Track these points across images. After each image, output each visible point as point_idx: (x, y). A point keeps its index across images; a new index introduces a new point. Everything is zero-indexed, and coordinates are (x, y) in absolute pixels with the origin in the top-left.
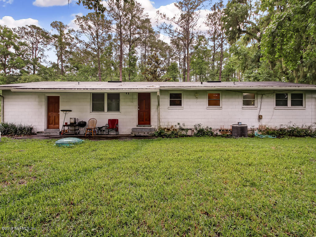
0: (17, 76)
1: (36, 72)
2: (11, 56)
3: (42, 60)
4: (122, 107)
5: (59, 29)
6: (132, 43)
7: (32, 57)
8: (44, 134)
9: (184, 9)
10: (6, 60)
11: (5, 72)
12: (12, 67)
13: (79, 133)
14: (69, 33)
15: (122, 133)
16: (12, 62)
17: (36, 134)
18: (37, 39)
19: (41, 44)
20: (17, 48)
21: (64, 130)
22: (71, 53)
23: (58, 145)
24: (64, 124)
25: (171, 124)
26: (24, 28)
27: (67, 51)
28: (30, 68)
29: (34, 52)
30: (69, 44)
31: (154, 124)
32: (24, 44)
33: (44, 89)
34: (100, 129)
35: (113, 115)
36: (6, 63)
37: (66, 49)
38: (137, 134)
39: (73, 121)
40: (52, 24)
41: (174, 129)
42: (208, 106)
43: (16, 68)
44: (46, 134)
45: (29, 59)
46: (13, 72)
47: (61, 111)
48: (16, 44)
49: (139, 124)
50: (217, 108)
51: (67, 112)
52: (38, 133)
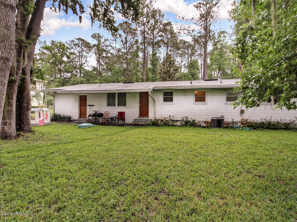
0: (68, 78)
1: (82, 75)
2: (65, 63)
3: (86, 65)
4: (127, 103)
5: (97, 39)
6: (156, 45)
7: (79, 63)
8: (77, 121)
9: (202, 9)
10: (61, 66)
11: (61, 75)
12: (65, 72)
13: (98, 121)
14: (104, 42)
15: (127, 123)
16: (65, 68)
17: (72, 121)
18: (82, 49)
19: (85, 53)
20: (68, 57)
21: (89, 119)
22: (106, 57)
23: (79, 127)
24: (89, 115)
25: (164, 116)
26: (74, 41)
27: (103, 56)
28: (78, 72)
29: (80, 59)
30: (104, 51)
31: (151, 116)
32: (73, 54)
33: (76, 91)
34: (112, 118)
35: (121, 109)
36: (62, 69)
37: (103, 55)
38: (137, 123)
39: (94, 113)
40: (92, 36)
41: (166, 120)
42: (194, 102)
43: (67, 72)
44: (78, 122)
45: (77, 65)
46: (66, 76)
47: (88, 105)
48: (68, 54)
49: (140, 116)
50: (202, 104)
51: (92, 107)
52: (74, 120)
